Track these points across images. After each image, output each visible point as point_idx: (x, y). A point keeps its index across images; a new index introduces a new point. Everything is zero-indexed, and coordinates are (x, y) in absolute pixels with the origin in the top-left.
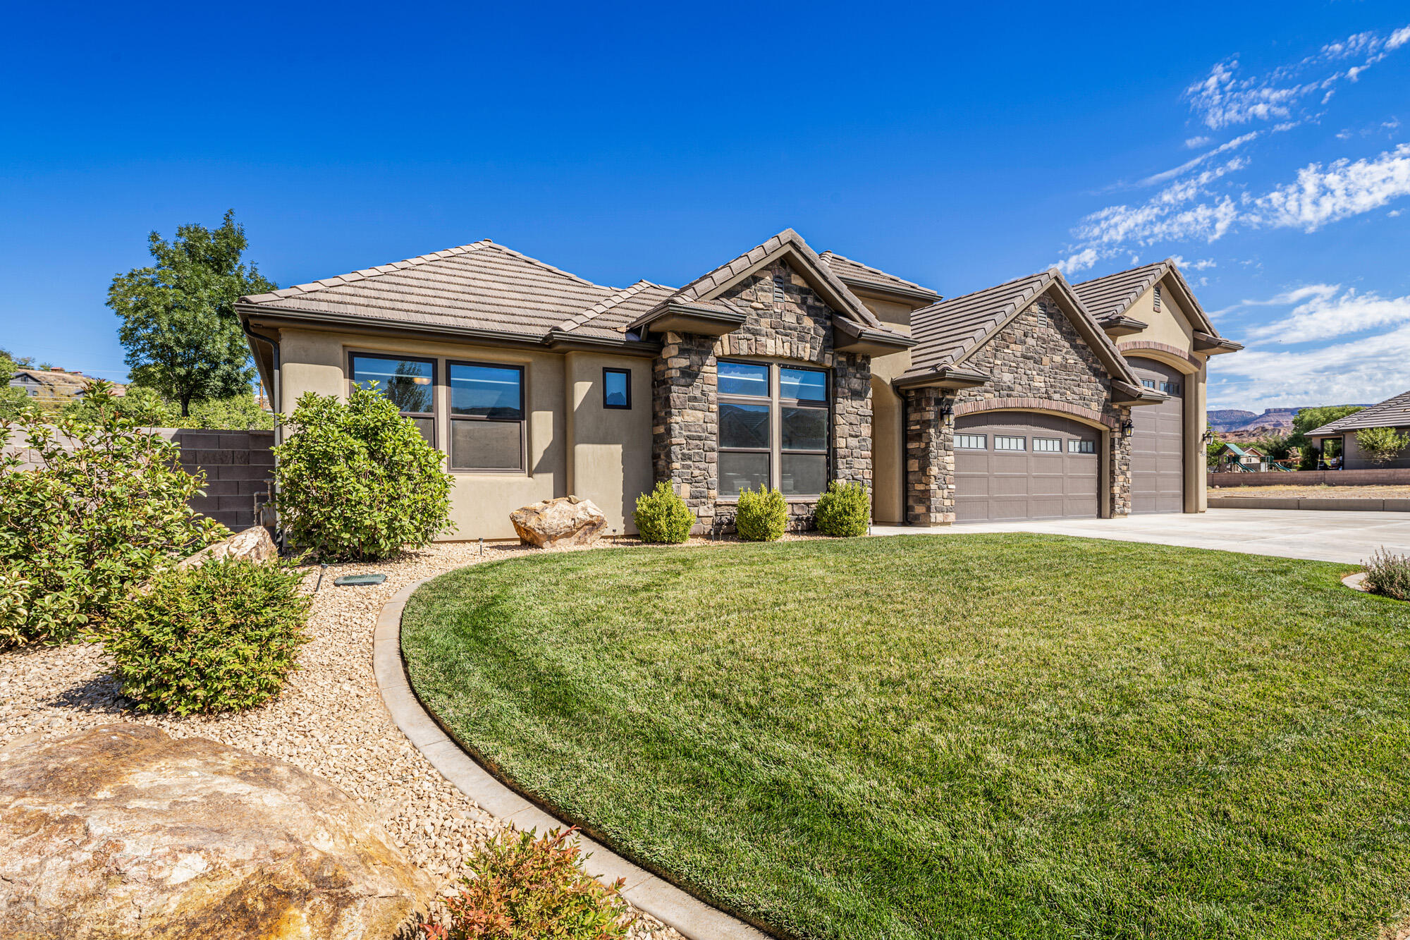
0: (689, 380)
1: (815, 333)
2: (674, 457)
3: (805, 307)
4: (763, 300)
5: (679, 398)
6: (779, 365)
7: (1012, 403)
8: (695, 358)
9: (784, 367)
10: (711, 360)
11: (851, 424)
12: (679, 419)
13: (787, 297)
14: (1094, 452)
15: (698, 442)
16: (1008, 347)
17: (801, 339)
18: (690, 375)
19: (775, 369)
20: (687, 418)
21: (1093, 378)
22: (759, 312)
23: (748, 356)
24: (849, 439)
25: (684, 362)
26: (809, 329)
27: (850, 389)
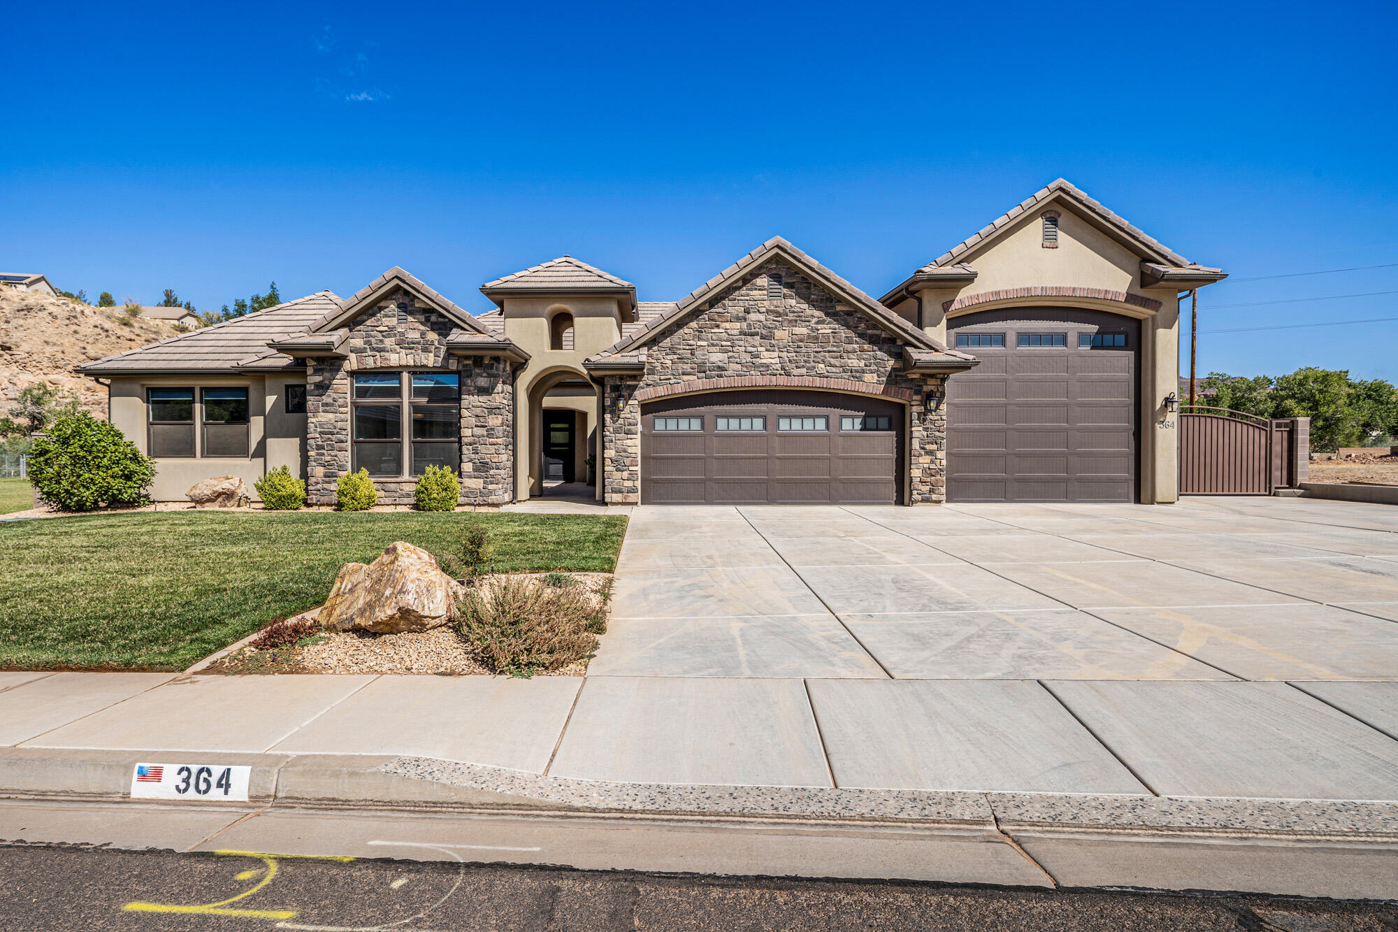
0: (321, 391)
1: (439, 344)
2: (309, 448)
3: (429, 324)
4: (387, 324)
5: (313, 404)
6: (409, 372)
7: (723, 383)
8: (327, 375)
9: (414, 373)
10: (341, 374)
11: (477, 416)
12: (313, 420)
13: (410, 318)
14: (890, 429)
15: (330, 436)
16: (718, 326)
17: (425, 350)
18: (322, 388)
19: (405, 376)
20: (320, 419)
21: (866, 347)
22: (384, 334)
23: (375, 368)
24: (475, 429)
25: (318, 379)
26: (432, 341)
27: (476, 387)
